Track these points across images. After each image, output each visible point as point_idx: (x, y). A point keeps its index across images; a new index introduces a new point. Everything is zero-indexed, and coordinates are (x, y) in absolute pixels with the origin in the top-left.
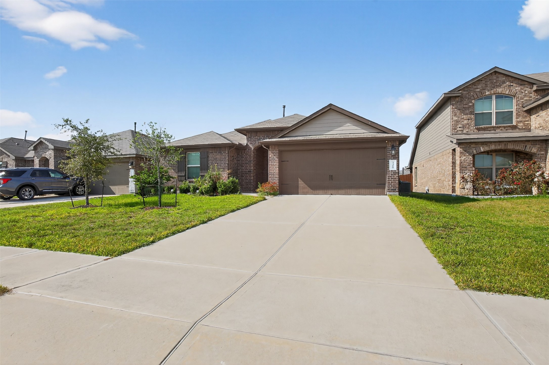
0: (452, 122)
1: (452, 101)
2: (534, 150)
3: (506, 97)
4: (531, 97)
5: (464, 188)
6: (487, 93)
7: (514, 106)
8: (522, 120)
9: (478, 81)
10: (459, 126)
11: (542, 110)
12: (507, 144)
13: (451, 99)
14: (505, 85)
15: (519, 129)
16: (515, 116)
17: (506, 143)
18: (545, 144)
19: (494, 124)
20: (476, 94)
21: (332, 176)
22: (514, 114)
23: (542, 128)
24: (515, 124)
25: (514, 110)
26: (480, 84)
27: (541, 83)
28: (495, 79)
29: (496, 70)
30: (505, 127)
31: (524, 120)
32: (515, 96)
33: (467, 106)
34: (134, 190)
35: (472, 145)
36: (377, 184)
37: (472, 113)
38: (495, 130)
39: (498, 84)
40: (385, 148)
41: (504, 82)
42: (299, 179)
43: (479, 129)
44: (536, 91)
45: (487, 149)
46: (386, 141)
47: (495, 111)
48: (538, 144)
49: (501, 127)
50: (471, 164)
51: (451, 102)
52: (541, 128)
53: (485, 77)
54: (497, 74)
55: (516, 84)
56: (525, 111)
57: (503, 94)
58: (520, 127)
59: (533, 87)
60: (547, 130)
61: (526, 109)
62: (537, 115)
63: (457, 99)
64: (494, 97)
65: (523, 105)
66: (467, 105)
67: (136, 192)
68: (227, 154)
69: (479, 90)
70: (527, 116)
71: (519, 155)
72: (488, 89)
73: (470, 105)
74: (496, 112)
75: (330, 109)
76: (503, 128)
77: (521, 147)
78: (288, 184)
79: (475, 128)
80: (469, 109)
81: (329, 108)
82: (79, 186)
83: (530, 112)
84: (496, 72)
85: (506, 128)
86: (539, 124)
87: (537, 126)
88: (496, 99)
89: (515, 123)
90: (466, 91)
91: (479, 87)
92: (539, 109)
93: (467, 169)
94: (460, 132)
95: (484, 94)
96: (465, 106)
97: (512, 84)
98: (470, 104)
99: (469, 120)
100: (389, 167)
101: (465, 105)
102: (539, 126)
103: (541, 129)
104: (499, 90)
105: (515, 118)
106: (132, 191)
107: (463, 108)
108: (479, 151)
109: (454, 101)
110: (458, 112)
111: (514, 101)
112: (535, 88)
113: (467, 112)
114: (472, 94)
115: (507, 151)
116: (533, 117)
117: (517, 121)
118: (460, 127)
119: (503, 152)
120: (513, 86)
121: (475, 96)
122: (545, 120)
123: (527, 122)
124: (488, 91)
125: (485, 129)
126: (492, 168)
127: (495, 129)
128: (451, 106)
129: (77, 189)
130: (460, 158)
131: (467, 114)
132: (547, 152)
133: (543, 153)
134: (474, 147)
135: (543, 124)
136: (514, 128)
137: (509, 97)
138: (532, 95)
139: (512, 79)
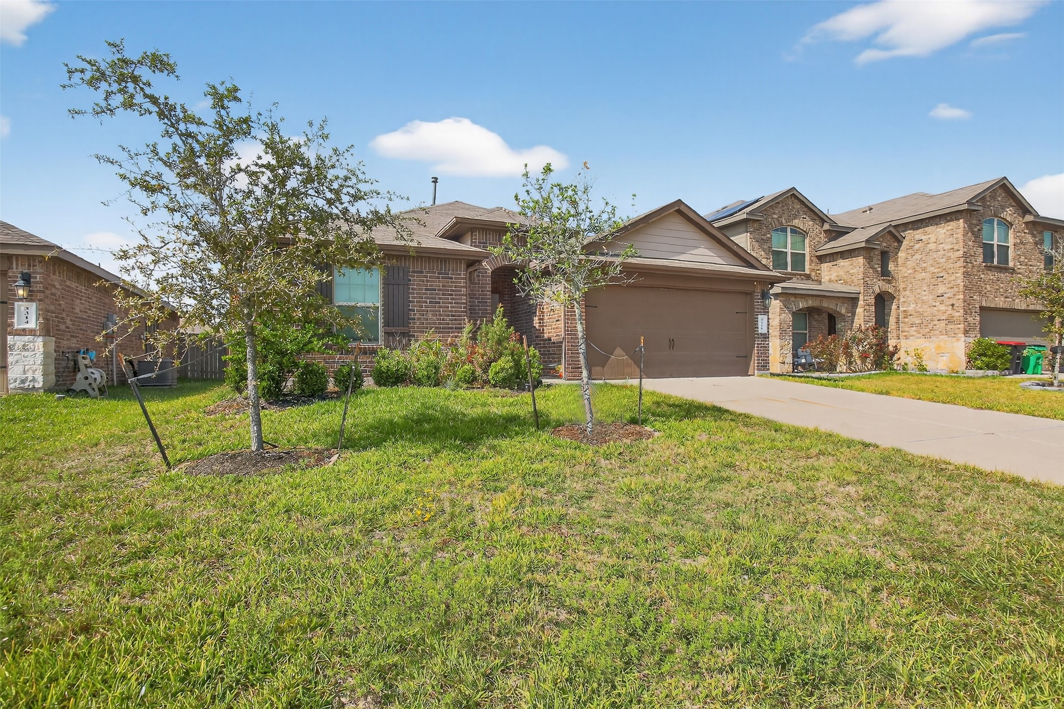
1: (750, 227)
2: (843, 311)
3: (800, 233)
4: (821, 238)
6: (784, 223)
7: (807, 247)
8: (814, 268)
9: (776, 203)
11: (843, 258)
12: (822, 300)
13: (749, 223)
14: (800, 215)
15: (811, 279)
16: (808, 261)
18: (852, 304)
19: (789, 268)
20: (774, 222)
21: (673, 340)
22: (807, 258)
23: (843, 282)
25: (807, 251)
26: (777, 208)
27: (831, 222)
28: (792, 205)
31: (816, 268)
32: (807, 234)
35: (792, 297)
39: (794, 213)
41: (799, 212)
44: (825, 231)
45: (805, 305)
46: (755, 282)
47: (790, 251)
48: (847, 303)
49: (797, 274)
50: (791, 326)
51: (748, 228)
52: (841, 282)
53: (783, 200)
54: (794, 198)
55: (809, 217)
56: (817, 256)
57: (798, 228)
58: (812, 277)
59: (823, 224)
60: (853, 285)
61: (819, 253)
62: (835, 263)
64: (789, 230)
65: (815, 247)
66: (765, 236)
68: (464, 279)
70: (819, 263)
71: (813, 316)
72: (785, 217)
73: (768, 238)
75: (678, 210)
76: (798, 276)
77: (834, 306)
81: (677, 208)
83: (822, 259)
84: (793, 195)
85: (801, 276)
86: (837, 276)
87: (833, 278)
88: (790, 232)
89: (808, 270)
91: (776, 212)
92: (837, 256)
95: (780, 224)
96: (763, 237)
97: (806, 216)
98: (768, 236)
100: (758, 328)
101: (763, 235)
102: (836, 278)
104: (794, 222)
105: (808, 263)
106: (27, 383)
108: (798, 308)
109: (752, 227)
111: (807, 240)
112: (826, 227)
113: (765, 247)
114: (770, 221)
116: (825, 266)
117: (810, 268)
120: (806, 218)
121: (773, 225)
122: (848, 272)
123: (819, 272)
124: (785, 220)
128: (749, 234)
130: (780, 316)
132: (854, 314)
133: (849, 315)
134: (793, 302)
135: (845, 277)
136: (808, 277)
137: (803, 234)
138: (823, 235)
139: (805, 209)
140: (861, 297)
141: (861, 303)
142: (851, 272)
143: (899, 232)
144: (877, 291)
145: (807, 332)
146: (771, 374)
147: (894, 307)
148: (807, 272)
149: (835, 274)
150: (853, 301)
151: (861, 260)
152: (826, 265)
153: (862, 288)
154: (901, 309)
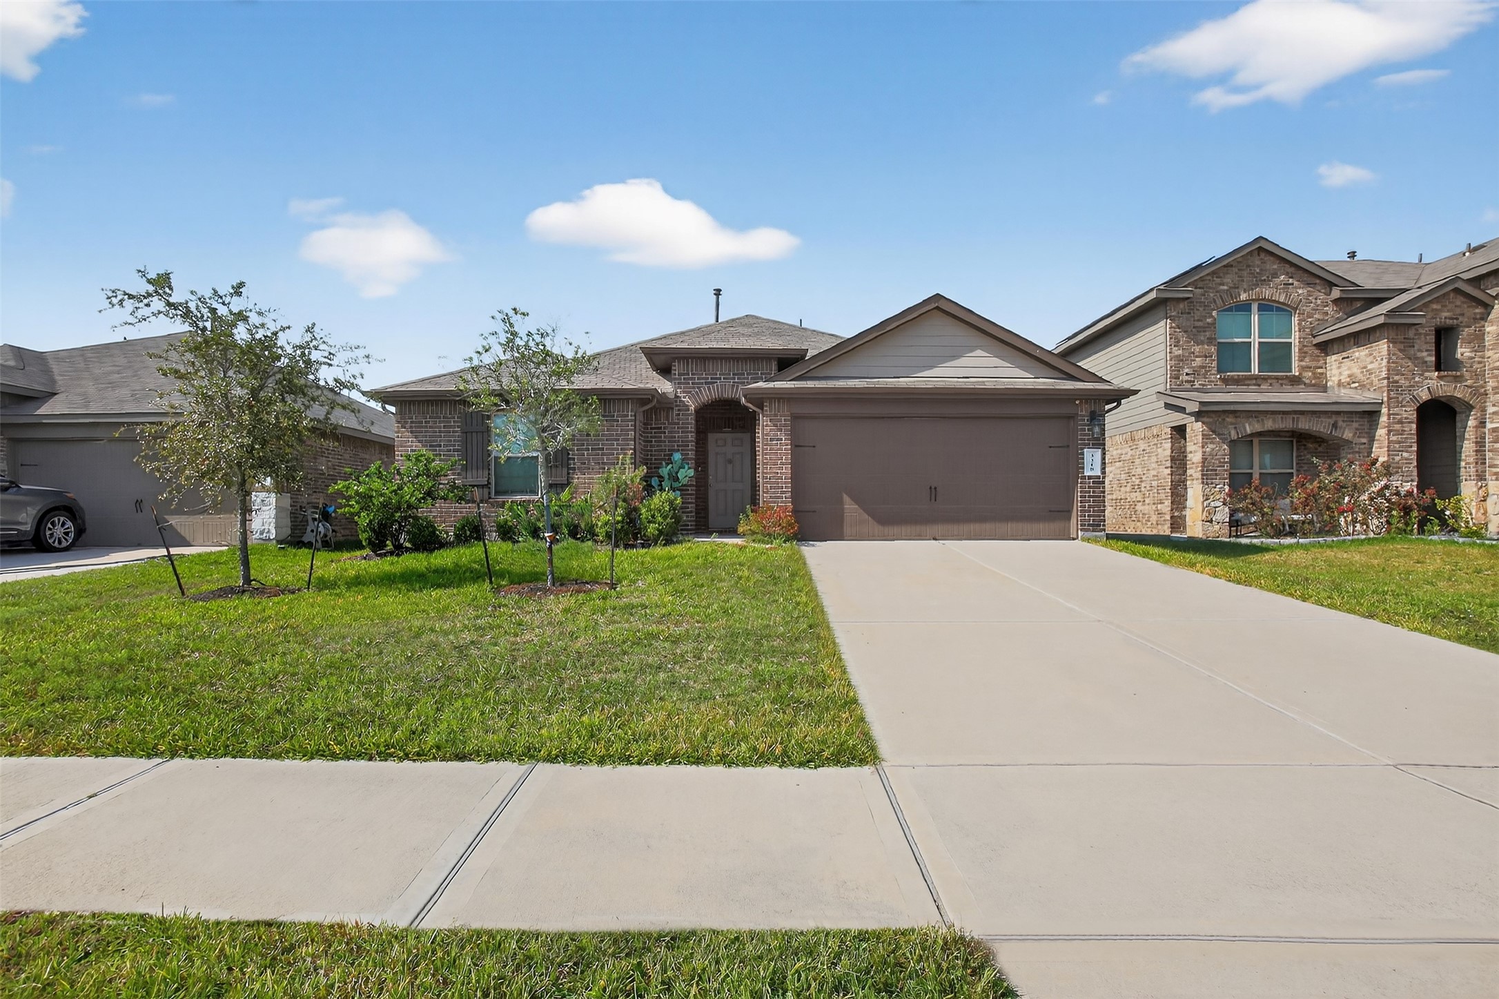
0: (1171, 360)
1: (1171, 310)
2: (1348, 435)
3: (1278, 309)
4: (1327, 314)
5: (1211, 521)
6: (1243, 296)
7: (1295, 332)
8: (1310, 364)
9: (1224, 266)
10: (1186, 370)
11: (1358, 344)
12: (1298, 418)
13: (1168, 304)
14: (1277, 281)
15: (1305, 384)
16: (1297, 354)
17: (1295, 416)
18: (1368, 422)
19: (1255, 369)
20: (1221, 296)
21: (935, 488)
22: (1295, 350)
23: (1357, 385)
24: (1297, 374)
25: (1295, 339)
26: (1227, 273)
27: (1348, 284)
28: (1258, 266)
29: (1262, 244)
30: (1277, 378)
31: (1313, 364)
32: (1295, 309)
33: (1200, 324)
34: (273, 531)
35: (1228, 417)
36: (1050, 511)
37: (1211, 341)
38: (1259, 385)
39: (1265, 278)
40: (1071, 417)
41: (1275, 275)
42: (846, 498)
43: (1226, 381)
44: (1336, 301)
45: (1258, 427)
46: (1077, 399)
47: (1257, 340)
48: (1356, 421)
49: (1270, 377)
50: (1226, 463)
51: (1168, 312)
52: (1353, 385)
53: (1239, 260)
54: (1263, 255)
55: (1299, 281)
56: (1315, 345)
57: (1275, 301)
58: (1307, 381)
59: (1331, 290)
60: (1372, 390)
61: (1316, 341)
62: (1345, 354)
63: (1181, 306)
64: (1255, 307)
65: (1312, 329)
66: (1201, 321)
67: (281, 538)
68: (631, 421)
69: (1225, 288)
70: (1318, 356)
71: (1305, 445)
72: (1245, 287)
73: (1208, 323)
74: (1259, 343)
75: (937, 308)
76: (1274, 381)
77: (1324, 427)
78: (814, 512)
79: (1218, 376)
80: (1205, 331)
81: (934, 305)
82: (56, 519)
83: (1326, 347)
84: (1260, 249)
85: (1280, 381)
86: (1350, 376)
87: (1344, 379)
88: (1259, 311)
89: (1297, 369)
90: (1200, 288)
91: (1225, 281)
92: (1349, 342)
93: (1216, 475)
94: (1188, 386)
95: (1236, 298)
96: (1197, 324)
97: (1291, 281)
98: (1209, 320)
99: (1206, 357)
100: (1083, 468)
101: (1198, 320)
102: (1348, 380)
103: (1356, 388)
104: (1267, 293)
105: (1297, 358)
106: (265, 535)
107: (1194, 327)
108: (1242, 433)
109: (1175, 310)
110: (1183, 339)
111: (1295, 320)
112: (1336, 293)
113: (1202, 338)
114: (1212, 295)
115: (1281, 434)
116: (1332, 359)
117: (1302, 366)
118: (1187, 374)
119: (1275, 436)
120: (1293, 284)
121: (1219, 302)
122: (1365, 368)
123: (1319, 371)
124: (1245, 292)
125: (1238, 381)
126: (1252, 474)
127: (1259, 382)
128: (1168, 321)
129: (50, 529)
130: (1203, 447)
131: (1202, 343)
132: (1372, 439)
133: (1364, 440)
134: (1232, 424)
135: (1360, 376)
136: (1296, 381)
137: (1285, 310)
138: (1330, 309)
139: (1292, 270)
140: (1384, 410)
141: (1384, 419)
142: (1370, 367)
143: (1483, 291)
144: (1425, 396)
145: (1293, 471)
146: (1109, 537)
147: (1471, 423)
148: (1295, 372)
149: (1347, 373)
150: (1369, 415)
151: (1382, 347)
152: (1334, 357)
153: (1385, 394)
154: (1489, 426)
